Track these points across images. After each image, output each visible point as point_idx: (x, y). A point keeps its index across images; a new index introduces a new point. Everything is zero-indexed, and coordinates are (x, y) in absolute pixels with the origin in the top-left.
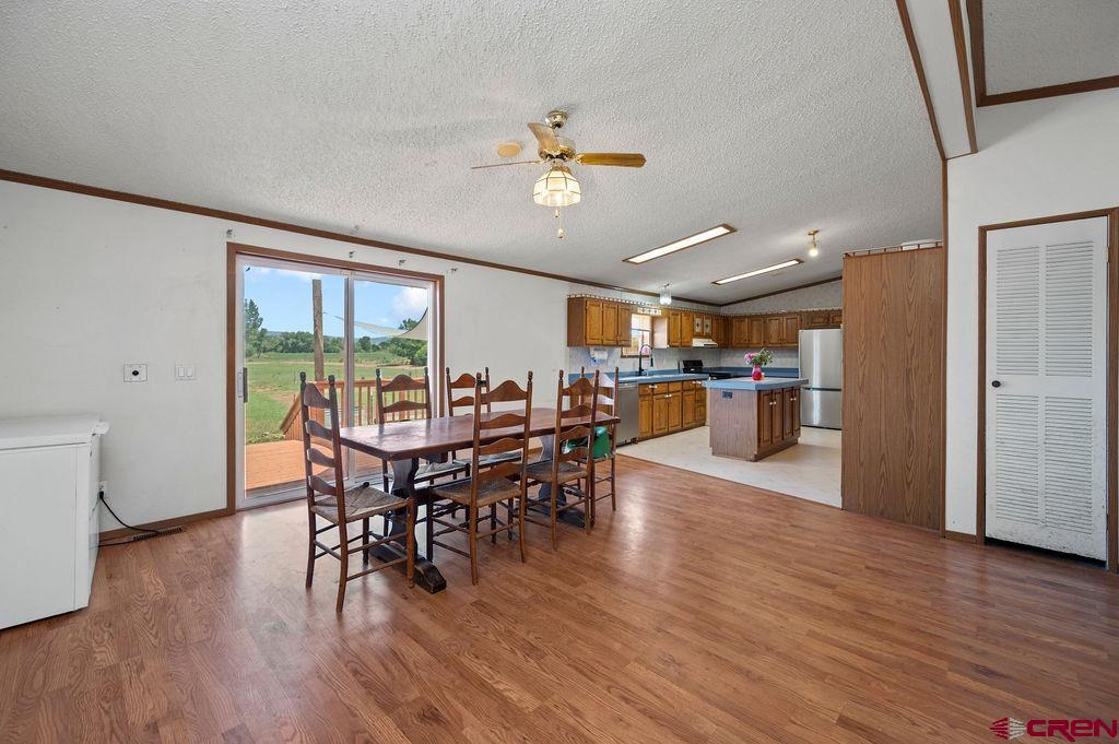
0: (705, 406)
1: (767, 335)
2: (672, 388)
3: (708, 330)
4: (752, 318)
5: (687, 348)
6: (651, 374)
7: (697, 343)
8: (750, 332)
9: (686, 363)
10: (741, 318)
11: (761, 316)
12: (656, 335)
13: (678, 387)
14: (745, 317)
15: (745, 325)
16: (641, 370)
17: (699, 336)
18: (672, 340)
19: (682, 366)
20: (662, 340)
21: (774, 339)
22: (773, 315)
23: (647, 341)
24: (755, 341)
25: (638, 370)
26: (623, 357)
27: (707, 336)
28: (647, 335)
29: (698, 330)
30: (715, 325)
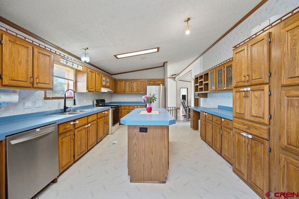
0: (108, 124)
1: (132, 88)
2: (90, 119)
3: (108, 84)
4: (126, 80)
5: (99, 92)
6: (75, 110)
7: (104, 90)
8: (125, 87)
9: (97, 101)
10: (121, 80)
11: (130, 80)
12: (78, 84)
13: (95, 117)
14: (123, 80)
15: (123, 84)
16: (65, 108)
17: (105, 87)
18: (90, 87)
19: (95, 103)
20: (82, 87)
21: (135, 90)
22: (134, 80)
23: (72, 87)
24: (127, 91)
25: (63, 108)
26: (46, 98)
27: (108, 87)
28: (71, 83)
29: (104, 83)
30: (111, 82)
